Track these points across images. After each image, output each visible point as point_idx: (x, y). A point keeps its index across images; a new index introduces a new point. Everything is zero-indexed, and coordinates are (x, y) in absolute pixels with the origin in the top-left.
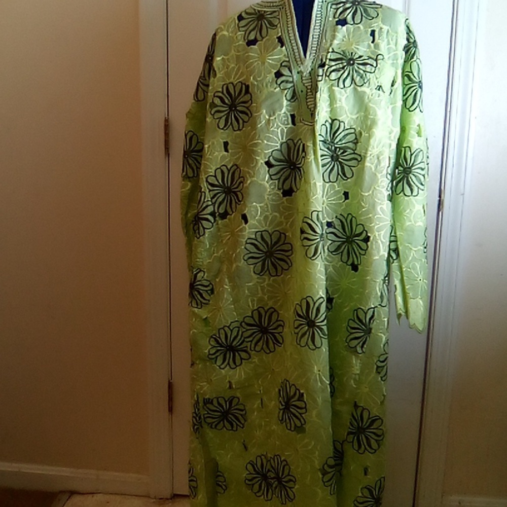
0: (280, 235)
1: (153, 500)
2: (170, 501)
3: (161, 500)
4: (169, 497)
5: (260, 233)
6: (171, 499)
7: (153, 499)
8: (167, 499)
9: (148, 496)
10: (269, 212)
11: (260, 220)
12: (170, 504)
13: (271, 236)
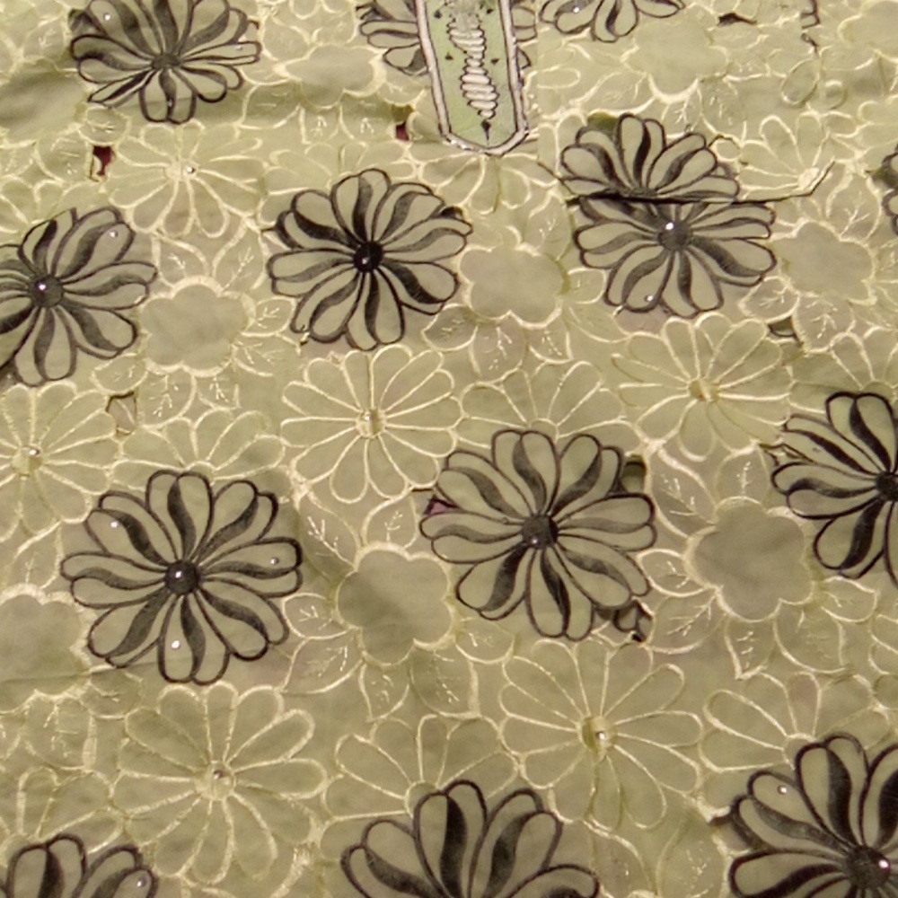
0: (254, 504)
5: (171, 479)
10: (231, 404)
11: (185, 428)
13: (212, 501)
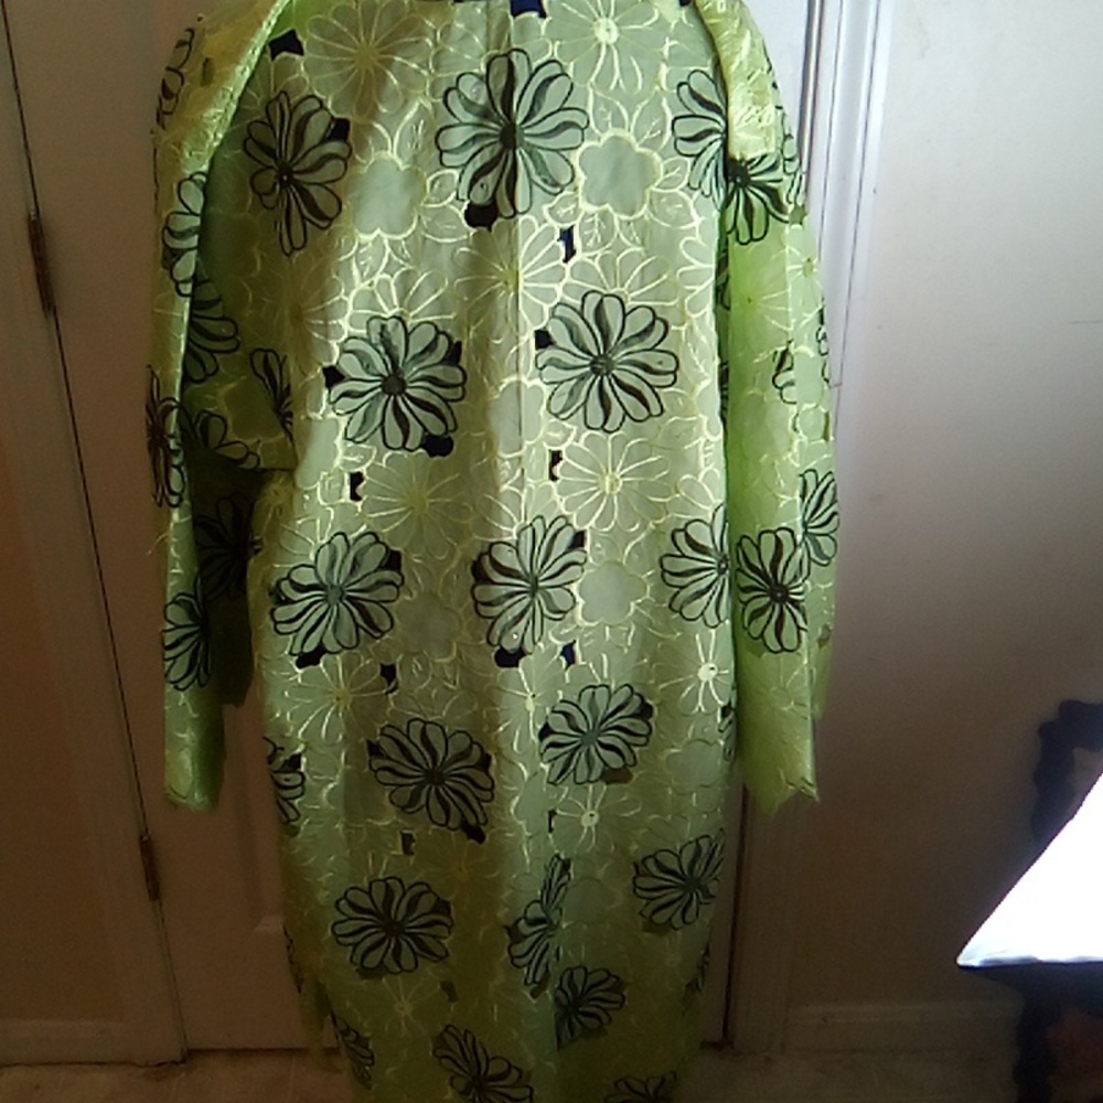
1: (142, 1071)
2: (182, 1066)
3: (161, 1068)
4: (179, 1060)
6: (183, 1061)
7: (140, 1067)
8: (177, 1063)
9: (128, 1063)
12: (183, 1075)
